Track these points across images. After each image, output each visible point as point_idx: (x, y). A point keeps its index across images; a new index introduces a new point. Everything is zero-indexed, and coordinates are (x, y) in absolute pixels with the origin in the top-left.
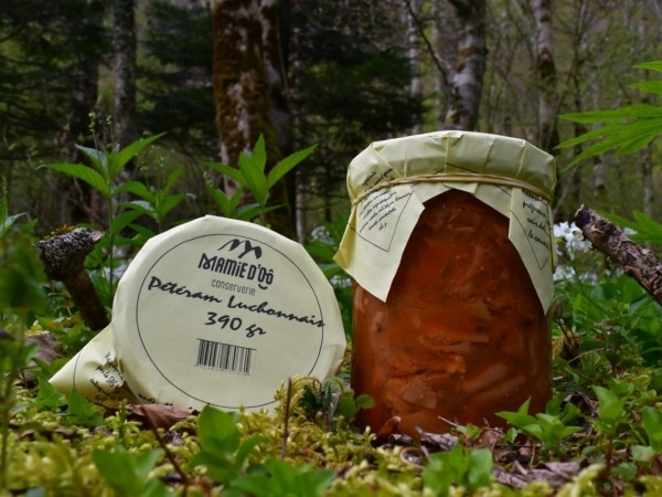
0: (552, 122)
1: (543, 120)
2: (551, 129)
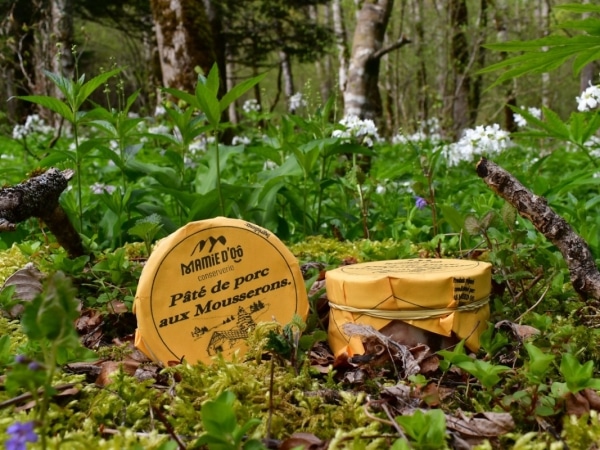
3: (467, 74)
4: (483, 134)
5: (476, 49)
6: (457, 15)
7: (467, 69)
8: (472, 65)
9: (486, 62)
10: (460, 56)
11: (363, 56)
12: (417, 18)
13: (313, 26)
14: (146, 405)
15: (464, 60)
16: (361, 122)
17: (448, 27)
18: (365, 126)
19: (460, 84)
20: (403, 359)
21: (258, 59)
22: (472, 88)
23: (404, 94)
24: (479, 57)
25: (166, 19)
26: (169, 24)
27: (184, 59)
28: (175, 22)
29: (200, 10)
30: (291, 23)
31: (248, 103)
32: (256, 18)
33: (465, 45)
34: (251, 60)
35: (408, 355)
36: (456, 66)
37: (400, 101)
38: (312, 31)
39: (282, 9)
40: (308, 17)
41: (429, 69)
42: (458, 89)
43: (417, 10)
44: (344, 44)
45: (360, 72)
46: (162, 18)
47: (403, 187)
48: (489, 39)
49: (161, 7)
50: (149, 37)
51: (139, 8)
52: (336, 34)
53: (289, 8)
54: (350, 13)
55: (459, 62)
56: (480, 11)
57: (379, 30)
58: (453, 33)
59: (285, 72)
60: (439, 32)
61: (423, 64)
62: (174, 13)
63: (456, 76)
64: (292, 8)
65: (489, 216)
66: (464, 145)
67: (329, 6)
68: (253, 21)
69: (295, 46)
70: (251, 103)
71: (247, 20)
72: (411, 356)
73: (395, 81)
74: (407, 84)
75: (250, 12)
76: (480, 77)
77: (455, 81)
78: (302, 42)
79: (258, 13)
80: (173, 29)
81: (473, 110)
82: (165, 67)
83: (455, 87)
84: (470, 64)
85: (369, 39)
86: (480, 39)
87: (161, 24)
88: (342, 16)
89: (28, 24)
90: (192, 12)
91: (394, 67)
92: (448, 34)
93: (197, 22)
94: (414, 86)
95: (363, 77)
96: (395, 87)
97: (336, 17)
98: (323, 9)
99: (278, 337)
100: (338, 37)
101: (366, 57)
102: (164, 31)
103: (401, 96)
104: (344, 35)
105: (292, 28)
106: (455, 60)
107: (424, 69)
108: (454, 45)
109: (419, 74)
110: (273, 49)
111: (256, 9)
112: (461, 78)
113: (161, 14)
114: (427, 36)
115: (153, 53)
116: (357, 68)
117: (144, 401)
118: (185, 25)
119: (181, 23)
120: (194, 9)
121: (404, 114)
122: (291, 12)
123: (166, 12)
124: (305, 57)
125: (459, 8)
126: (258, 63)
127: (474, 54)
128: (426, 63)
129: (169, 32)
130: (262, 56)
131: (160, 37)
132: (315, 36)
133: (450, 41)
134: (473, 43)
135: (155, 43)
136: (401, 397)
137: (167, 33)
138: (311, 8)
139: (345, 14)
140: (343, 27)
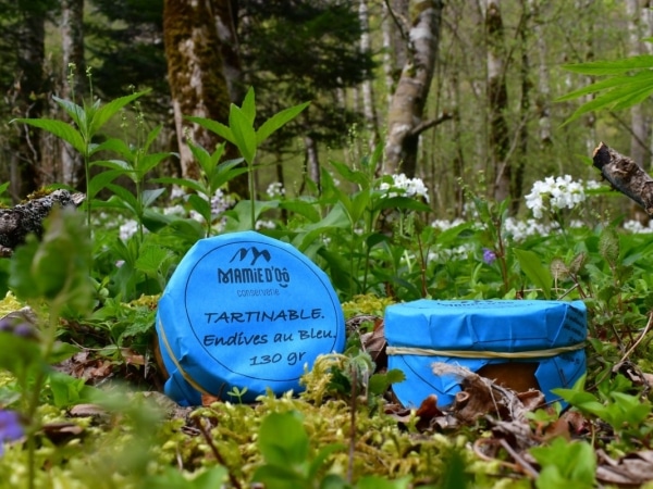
0: (501, 76)
1: (492, 74)
2: (500, 83)
3: (509, 161)
4: (553, 187)
5: (518, 134)
6: (497, 99)
7: (509, 155)
8: (514, 152)
9: (528, 149)
10: (501, 141)
11: (400, 132)
12: (453, 103)
13: (342, 111)
14: (172, 450)
15: (505, 145)
16: (409, 181)
17: (488, 110)
18: (413, 185)
19: (501, 172)
20: (510, 407)
21: (282, 145)
22: (513, 177)
23: (440, 183)
24: (520, 144)
25: (185, 97)
26: (188, 101)
27: (204, 139)
28: (195, 100)
29: (222, 88)
30: (319, 106)
31: (272, 186)
32: (281, 101)
33: (506, 130)
34: (275, 146)
35: (516, 402)
36: (496, 152)
37: (436, 190)
38: (340, 116)
39: (309, 91)
40: (336, 100)
41: (467, 157)
42: (499, 177)
43: (453, 94)
44: (376, 128)
45: (397, 150)
46: (181, 96)
47: (457, 254)
48: (531, 124)
49: (180, 84)
50: (165, 120)
51: (155, 89)
52: (366, 119)
53: (317, 90)
54: (382, 97)
55: (500, 148)
56: (521, 95)
57: (418, 104)
58: (491, 117)
59: (311, 159)
60: (477, 118)
61: (460, 151)
62: (194, 90)
63: (496, 163)
64: (320, 90)
65: (580, 257)
66: (533, 199)
67: (359, 90)
68: (277, 104)
69: (323, 131)
70: (275, 187)
71: (271, 103)
72: (520, 403)
73: (430, 170)
74: (444, 172)
75: (274, 94)
76: (522, 165)
77: (496, 169)
78: (331, 127)
79: (284, 95)
80: (193, 107)
81: (515, 200)
82: (182, 147)
83: (496, 175)
84: (511, 151)
85: (407, 114)
86: (522, 124)
87: (180, 101)
88: (373, 100)
89: (36, 93)
90: (214, 90)
91: (430, 152)
92: (487, 119)
93: (218, 100)
94: (450, 174)
95: (400, 155)
96: (430, 175)
97: (367, 101)
98: (352, 92)
99: (344, 374)
100: (369, 122)
101: (404, 133)
102: (183, 109)
103: (437, 186)
104: (375, 119)
105: (320, 112)
106: (496, 146)
107: (461, 156)
108: (494, 131)
109: (456, 161)
110: (299, 134)
111: (280, 91)
112: (502, 167)
113: (180, 91)
114: (464, 122)
115: (170, 137)
116: (393, 145)
117: (170, 444)
118: (205, 103)
119: (201, 101)
120: (216, 86)
121: (441, 203)
122: (319, 95)
123: (185, 89)
124: (333, 142)
125: (499, 90)
126: (282, 149)
127: (516, 140)
128: (464, 150)
129: (188, 109)
130: (287, 141)
131: (178, 116)
132: (344, 120)
133: (490, 127)
134: (514, 128)
135: (173, 127)
136: (520, 434)
137: (187, 111)
138: (340, 90)
139: (376, 96)
140: (374, 112)
